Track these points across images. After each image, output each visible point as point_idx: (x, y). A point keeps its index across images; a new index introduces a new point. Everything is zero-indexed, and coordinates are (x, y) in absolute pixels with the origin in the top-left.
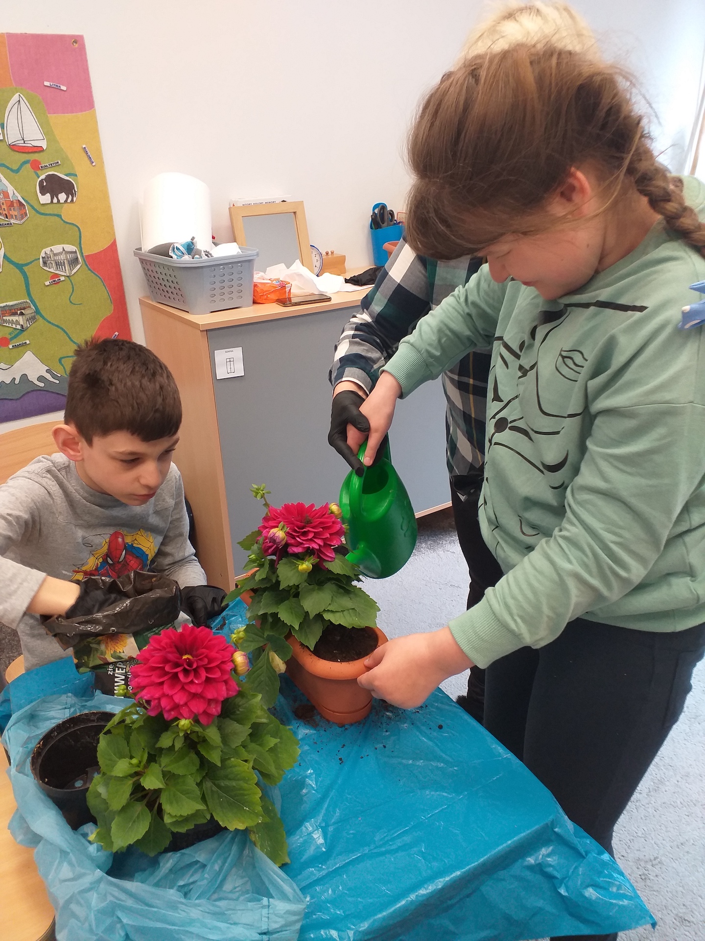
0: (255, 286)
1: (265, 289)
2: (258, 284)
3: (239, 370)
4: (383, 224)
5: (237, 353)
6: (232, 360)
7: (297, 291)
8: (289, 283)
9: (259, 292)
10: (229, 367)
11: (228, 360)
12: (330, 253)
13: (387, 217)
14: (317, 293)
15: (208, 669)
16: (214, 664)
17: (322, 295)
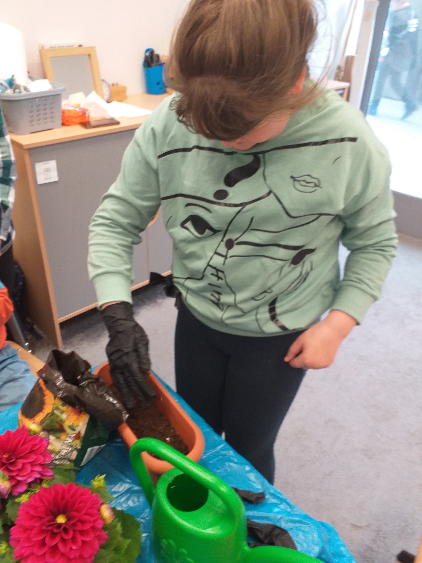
0: (63, 112)
1: (71, 115)
2: (66, 112)
3: (54, 177)
4: (152, 64)
5: (52, 164)
6: (48, 170)
7: (94, 115)
8: (88, 111)
9: (66, 117)
10: (46, 175)
11: (46, 170)
12: (115, 85)
13: (155, 59)
14: (108, 117)
15: (82, 533)
16: (87, 527)
17: (112, 119)
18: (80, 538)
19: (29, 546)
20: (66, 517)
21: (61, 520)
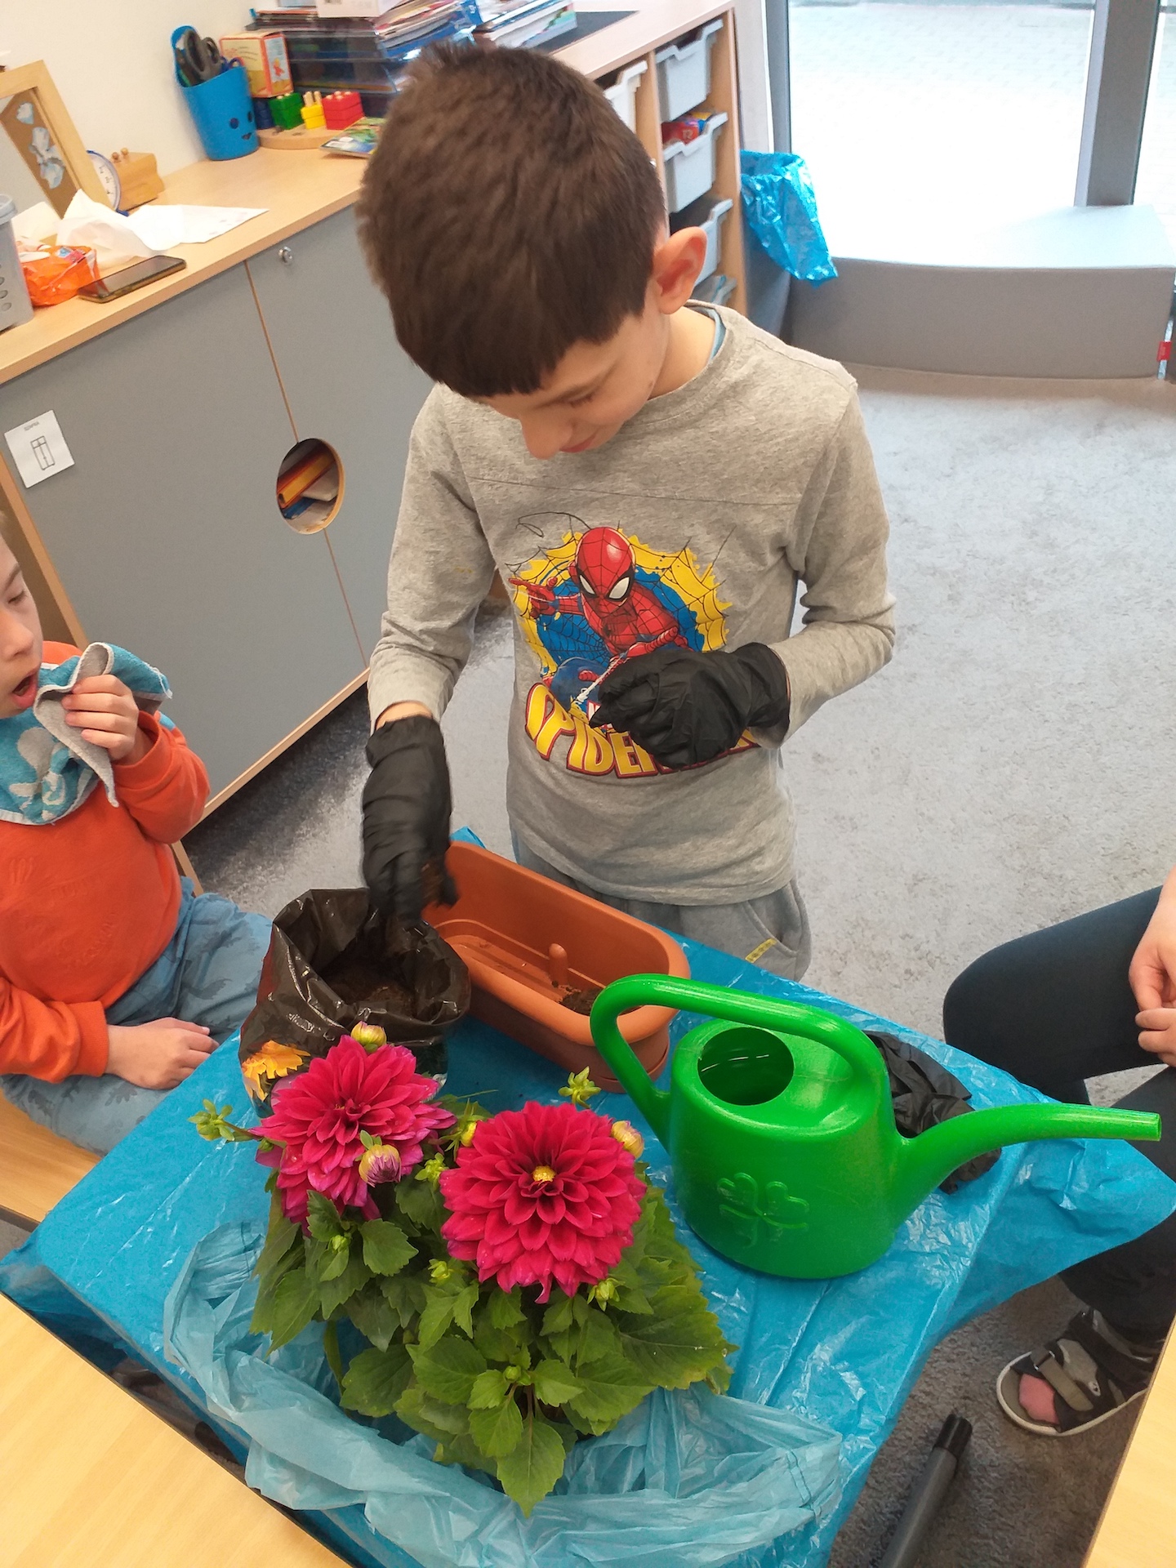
0: (27, 271)
1: (49, 274)
2: (32, 268)
3: (62, 458)
4: (202, 70)
5: (47, 424)
6: (41, 441)
7: (108, 260)
8: (90, 249)
9: (38, 283)
10: (41, 457)
11: (35, 444)
12: (121, 156)
13: (205, 54)
14: (147, 256)
15: (600, 1184)
16: (606, 1171)
17: (159, 258)
18: (602, 1196)
19: (506, 1242)
20: (553, 1169)
21: (543, 1175)
